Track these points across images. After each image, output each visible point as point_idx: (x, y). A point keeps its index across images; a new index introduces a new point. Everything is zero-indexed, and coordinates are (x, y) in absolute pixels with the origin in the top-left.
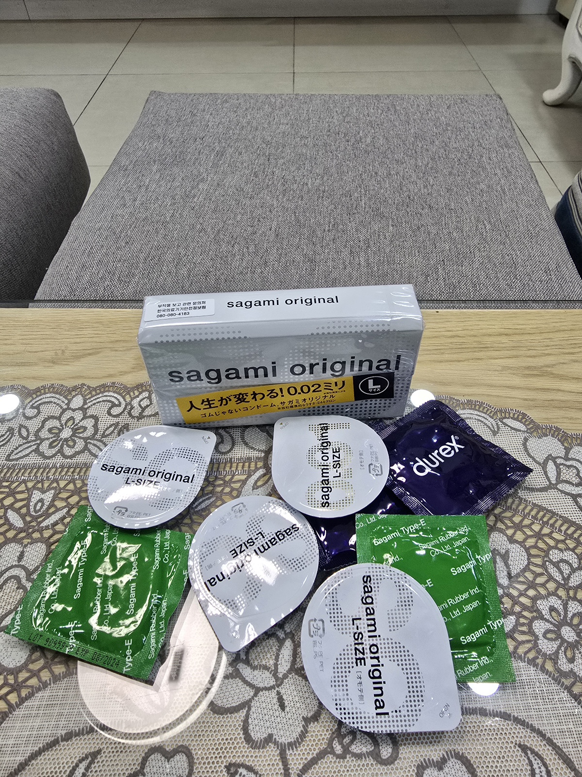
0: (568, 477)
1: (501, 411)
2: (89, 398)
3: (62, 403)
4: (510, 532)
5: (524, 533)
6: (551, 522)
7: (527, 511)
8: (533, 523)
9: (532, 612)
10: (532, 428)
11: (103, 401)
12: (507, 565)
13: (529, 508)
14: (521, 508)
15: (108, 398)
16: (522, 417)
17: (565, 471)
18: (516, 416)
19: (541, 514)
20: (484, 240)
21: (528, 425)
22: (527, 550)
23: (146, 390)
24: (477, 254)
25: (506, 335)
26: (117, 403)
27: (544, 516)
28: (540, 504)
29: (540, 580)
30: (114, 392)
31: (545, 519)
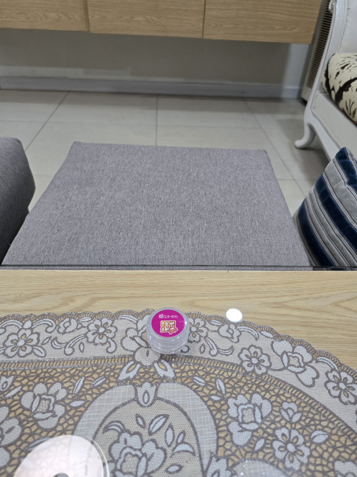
0: (293, 362)
1: (260, 327)
2: (35, 322)
3: (19, 325)
4: (263, 394)
5: (270, 394)
6: (284, 387)
7: (272, 382)
8: (275, 388)
9: (272, 437)
10: (276, 336)
11: (43, 324)
12: (261, 412)
13: (273, 380)
14: (269, 380)
15: (46, 322)
16: (271, 331)
17: (292, 360)
18: (268, 330)
19: (279, 383)
20: (255, 231)
21: (274, 334)
22: (271, 403)
23: (68, 317)
24: (251, 239)
25: (264, 285)
26: (51, 325)
27: (281, 384)
28: (279, 378)
29: (278, 419)
30: (49, 319)
31: (281, 386)
